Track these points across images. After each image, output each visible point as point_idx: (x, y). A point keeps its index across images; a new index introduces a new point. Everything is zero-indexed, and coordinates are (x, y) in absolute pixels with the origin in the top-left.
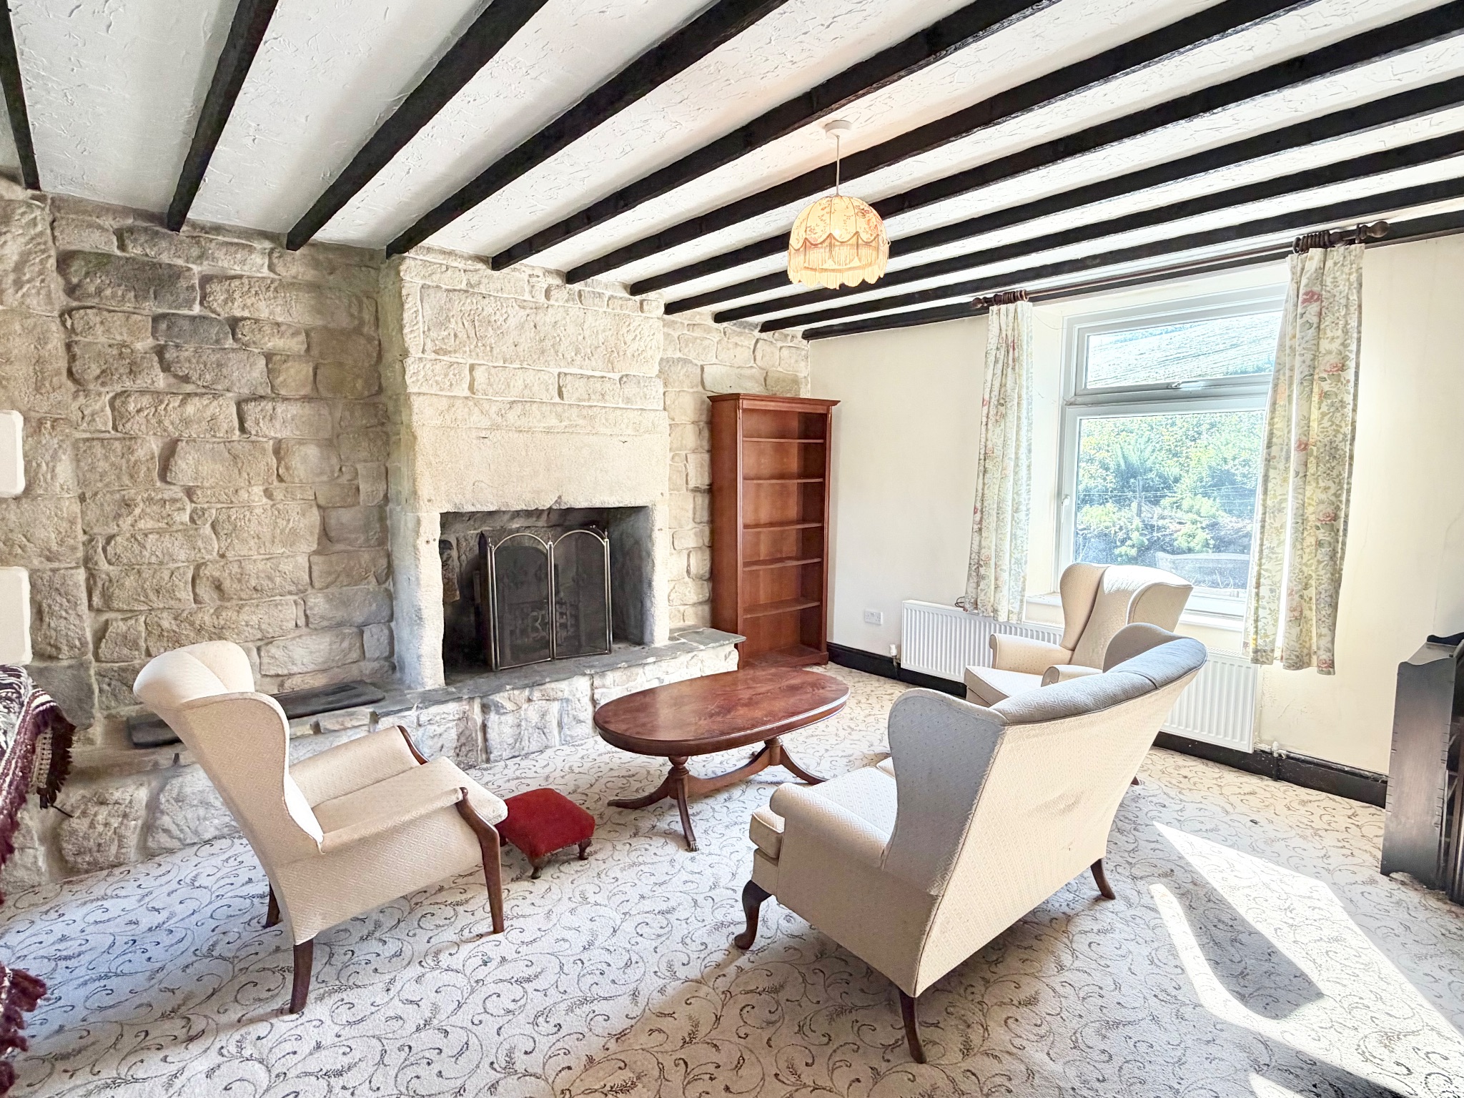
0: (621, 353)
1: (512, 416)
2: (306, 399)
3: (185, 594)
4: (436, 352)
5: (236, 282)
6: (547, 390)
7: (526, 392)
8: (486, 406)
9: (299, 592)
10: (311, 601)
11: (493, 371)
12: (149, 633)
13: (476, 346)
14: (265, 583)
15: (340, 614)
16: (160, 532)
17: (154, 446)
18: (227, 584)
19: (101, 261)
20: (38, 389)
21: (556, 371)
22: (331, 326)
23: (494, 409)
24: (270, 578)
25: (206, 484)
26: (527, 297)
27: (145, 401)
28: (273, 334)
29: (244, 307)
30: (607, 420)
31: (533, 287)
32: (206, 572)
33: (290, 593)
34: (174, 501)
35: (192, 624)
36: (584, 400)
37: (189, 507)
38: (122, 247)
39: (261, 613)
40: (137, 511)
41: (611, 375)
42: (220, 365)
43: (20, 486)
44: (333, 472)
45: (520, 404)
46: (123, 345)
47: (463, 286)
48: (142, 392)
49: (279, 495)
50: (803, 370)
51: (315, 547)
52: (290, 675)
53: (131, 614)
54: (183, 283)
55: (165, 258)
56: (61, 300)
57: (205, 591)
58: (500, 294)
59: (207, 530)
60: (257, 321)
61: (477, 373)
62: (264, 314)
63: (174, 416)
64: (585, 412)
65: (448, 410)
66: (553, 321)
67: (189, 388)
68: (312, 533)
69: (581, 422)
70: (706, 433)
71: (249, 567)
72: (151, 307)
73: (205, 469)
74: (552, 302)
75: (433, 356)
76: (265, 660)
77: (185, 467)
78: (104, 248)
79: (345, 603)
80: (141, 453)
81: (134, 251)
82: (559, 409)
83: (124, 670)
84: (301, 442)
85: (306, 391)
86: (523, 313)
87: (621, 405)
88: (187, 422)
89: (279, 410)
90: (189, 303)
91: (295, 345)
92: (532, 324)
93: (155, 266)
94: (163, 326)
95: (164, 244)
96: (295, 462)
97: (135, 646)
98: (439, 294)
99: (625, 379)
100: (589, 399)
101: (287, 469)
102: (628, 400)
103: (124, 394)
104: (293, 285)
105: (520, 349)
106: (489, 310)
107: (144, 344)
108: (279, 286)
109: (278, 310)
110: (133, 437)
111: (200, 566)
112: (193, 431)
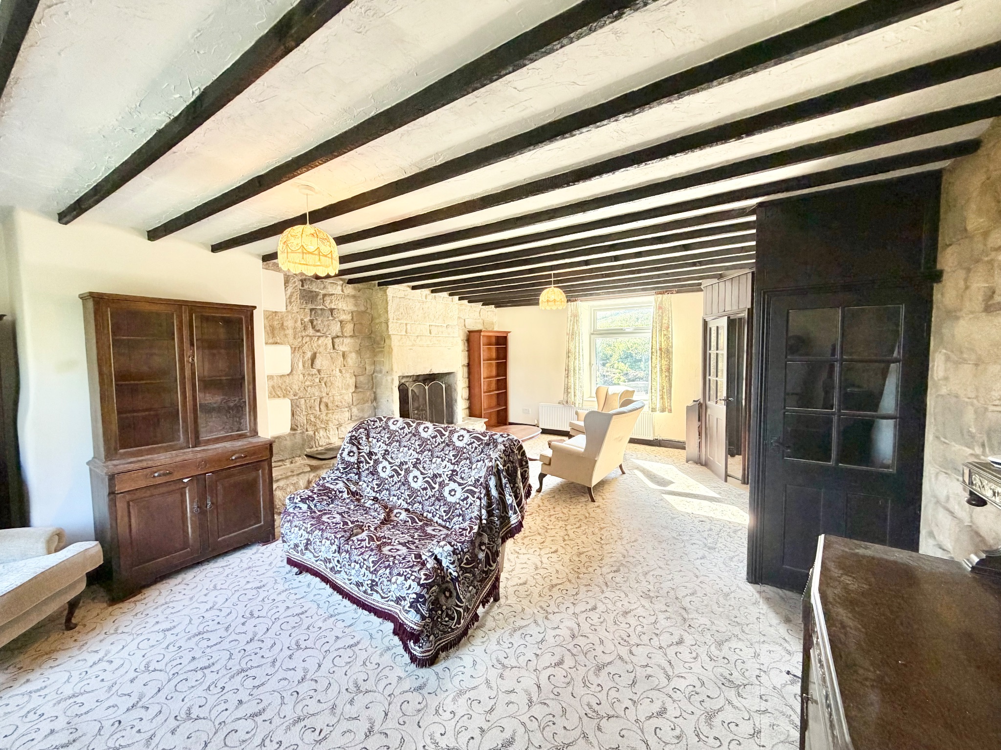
0: (447, 317)
2: (352, 336)
3: (317, 408)
4: (397, 319)
5: (332, 296)
6: (427, 331)
7: (421, 332)
8: (411, 338)
10: (353, 410)
11: (412, 325)
12: (307, 422)
13: (407, 317)
14: (340, 404)
15: (361, 415)
16: (311, 386)
17: (310, 355)
18: (329, 404)
20: (294, 338)
21: (428, 324)
22: (359, 310)
23: (413, 339)
24: (341, 402)
25: (324, 368)
26: (420, 298)
27: (308, 339)
28: (343, 314)
29: (335, 305)
30: (443, 341)
31: (422, 295)
32: (323, 400)
33: (347, 407)
34: (315, 374)
35: (319, 419)
36: (437, 334)
37: (319, 377)
38: (302, 286)
39: (339, 415)
41: (444, 325)
42: (328, 326)
43: (290, 370)
45: (419, 337)
48: (307, 336)
49: (344, 371)
50: (495, 319)
55: (314, 289)
57: (323, 407)
58: (413, 298)
59: (324, 385)
60: (338, 309)
61: (408, 326)
62: (340, 307)
63: (316, 344)
64: (437, 339)
65: (401, 340)
67: (319, 334)
69: (437, 342)
70: (466, 344)
71: (336, 398)
72: (310, 306)
73: (324, 363)
74: (427, 300)
75: (396, 321)
76: (339, 433)
77: (318, 363)
79: (362, 410)
80: (306, 358)
81: (306, 287)
82: (430, 338)
84: (351, 352)
85: (351, 334)
86: (419, 304)
87: (447, 335)
88: (319, 346)
89: (344, 341)
90: (320, 304)
91: (348, 317)
92: (422, 308)
93: (312, 292)
94: (313, 313)
95: (314, 284)
96: (348, 359)
99: (448, 326)
101: (346, 362)
102: (449, 334)
104: (348, 296)
105: (419, 317)
106: (411, 304)
107: (308, 319)
108: (345, 297)
109: (344, 305)
110: (305, 352)
111: (322, 398)
112: (320, 350)
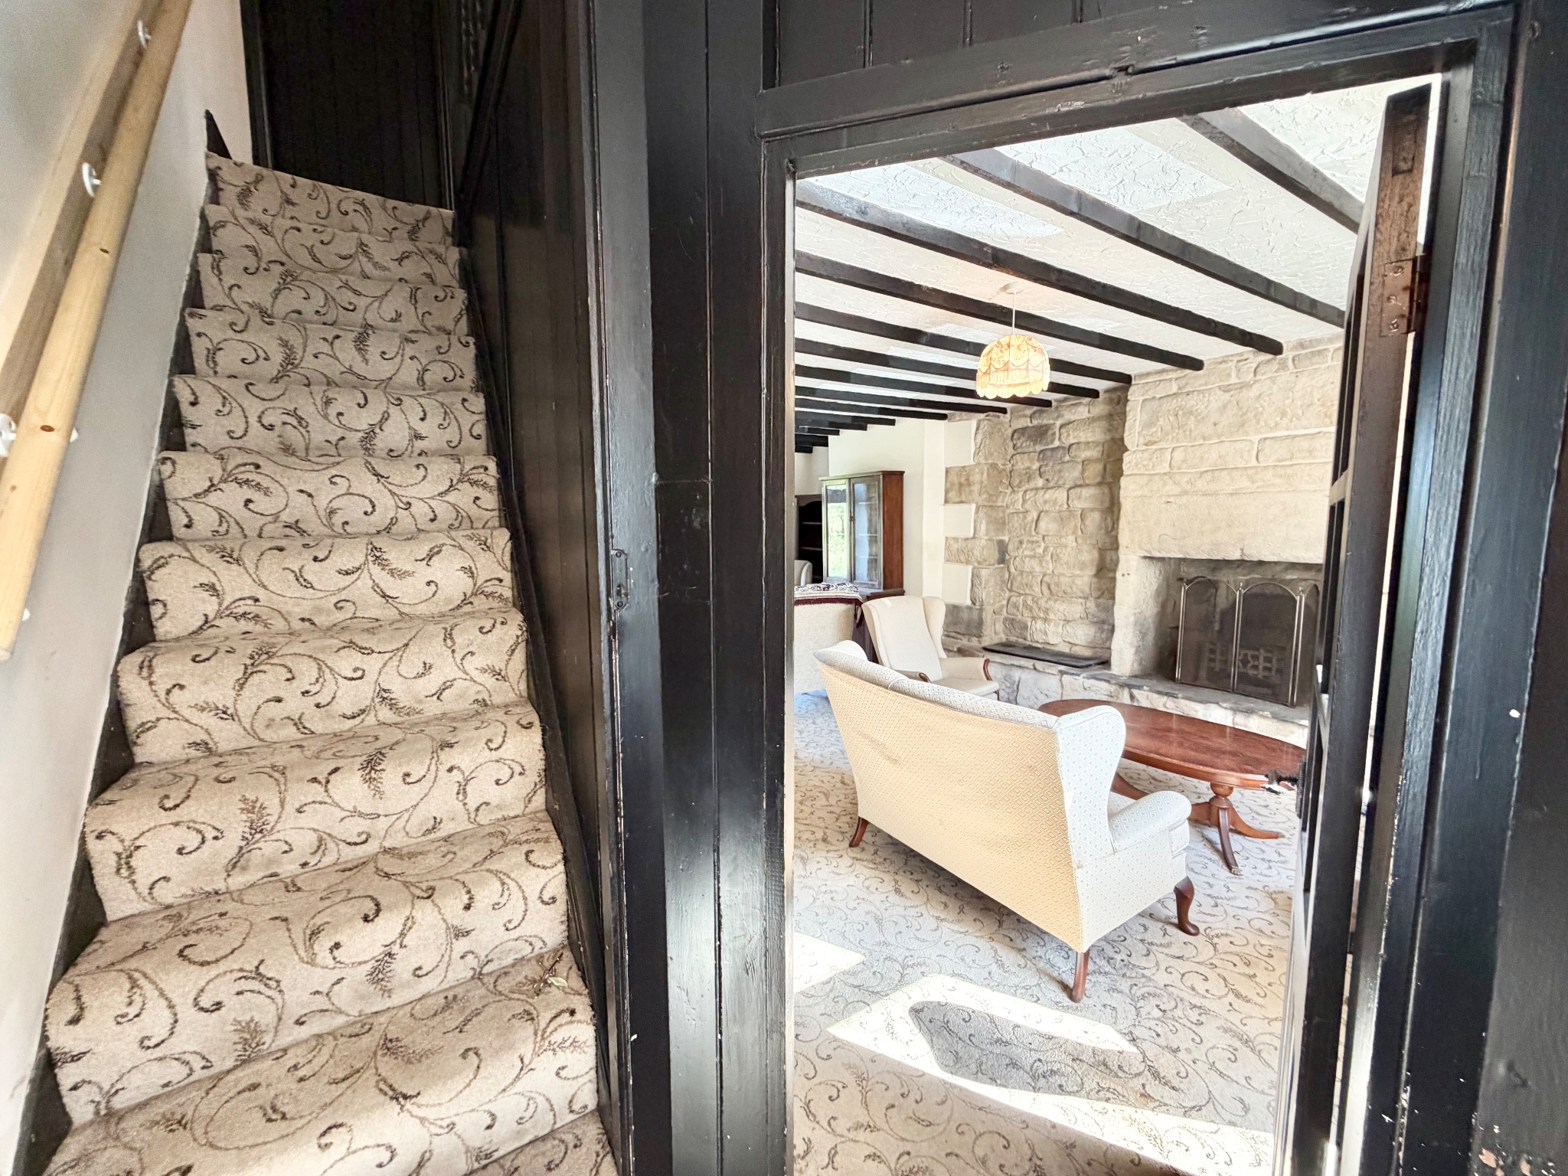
1: (1201, 485)
2: (1100, 484)
3: (1037, 589)
7: (1219, 462)
8: (1178, 477)
9: (1084, 598)
10: (1088, 604)
11: (1189, 450)
12: (1023, 605)
13: (1178, 433)
14: (1069, 589)
15: (1102, 616)
17: (1035, 515)
18: (1052, 587)
19: (1023, 430)
21: (1256, 438)
23: (1186, 479)
24: (1071, 587)
25: (1050, 534)
28: (1085, 449)
29: (1074, 437)
31: (1239, 370)
32: (1046, 579)
33: (1080, 597)
35: (1038, 604)
36: (1285, 460)
37: (1043, 545)
38: (1031, 422)
40: (1024, 546)
42: (1060, 471)
43: (971, 535)
45: (1210, 474)
46: (1029, 468)
47: (1175, 389)
48: (1031, 490)
49: (1079, 541)
51: (1095, 572)
52: (1076, 645)
53: (1020, 595)
54: (1050, 432)
56: (1011, 451)
57: (1045, 588)
58: (1204, 388)
59: (1048, 558)
60: (1078, 443)
61: (1175, 454)
62: (1082, 440)
63: (1041, 501)
64: (1281, 471)
65: (1147, 484)
66: (1258, 393)
68: (1094, 564)
69: (1278, 481)
71: (1062, 579)
72: (1039, 448)
73: (1051, 526)
74: (1258, 377)
77: (1042, 524)
78: (1025, 425)
79: (1101, 608)
80: (1029, 518)
81: (1035, 422)
83: (1013, 620)
84: (1093, 510)
85: (1099, 479)
86: (1227, 396)
88: (1045, 502)
89: (1083, 493)
90: (1052, 441)
91: (1095, 453)
94: (1041, 456)
95: (1045, 414)
96: (1088, 522)
97: (1018, 610)
98: (1153, 403)
100: (1291, 459)
101: (1084, 525)
103: (1025, 492)
104: (1098, 416)
105: (1220, 427)
106: (1194, 402)
107: (1036, 466)
108: (1091, 421)
109: (1090, 435)
110: (1027, 512)
111: (1044, 575)
112: (1046, 507)
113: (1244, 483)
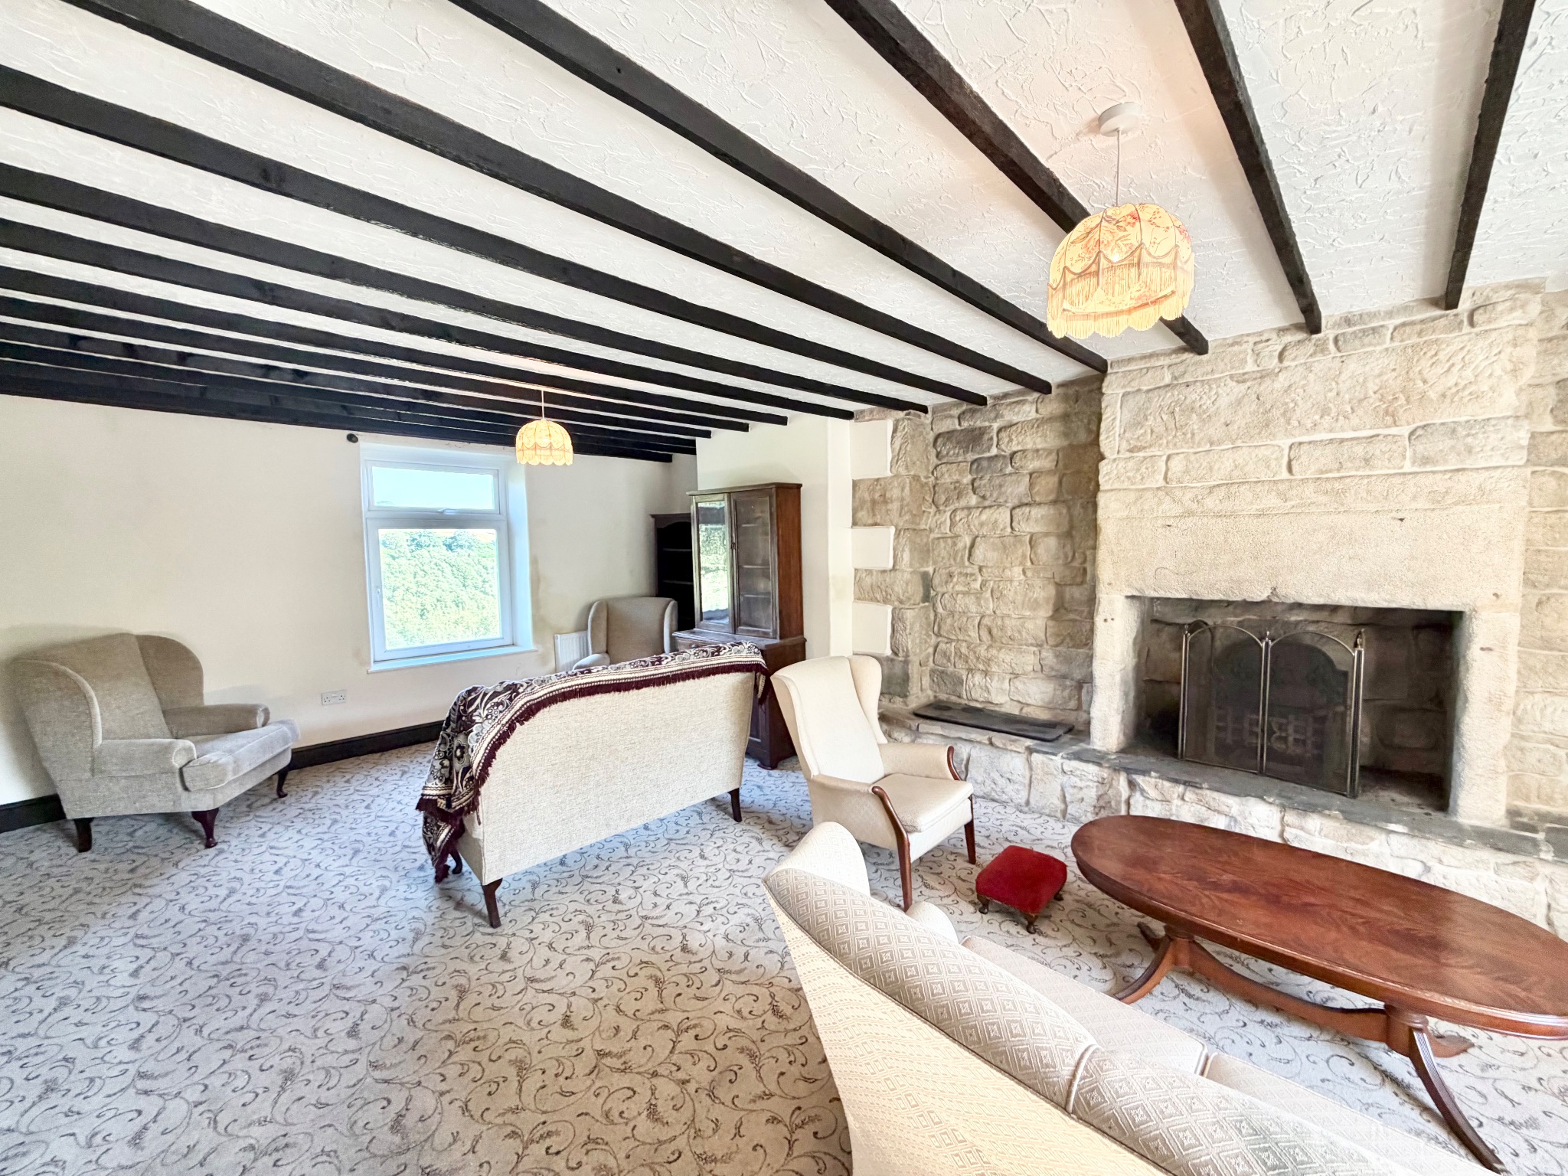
0: (1415, 398)
1: (1210, 503)
2: (1055, 502)
3: (974, 634)
4: (1131, 451)
5: (1014, 428)
6: (1268, 467)
7: (1235, 473)
8: (1178, 493)
9: (1038, 645)
10: (1044, 654)
11: (1192, 458)
12: (956, 654)
13: (1175, 436)
14: (1016, 635)
15: (1064, 669)
16: (964, 593)
17: (968, 541)
18: (995, 631)
19: (950, 434)
20: (900, 515)
21: (1285, 443)
22: (1075, 443)
23: (1189, 495)
24: (1019, 632)
25: (990, 564)
26: (1250, 367)
27: (966, 512)
28: (1033, 459)
29: (1018, 443)
30: (1369, 492)
31: (1258, 355)
32: (986, 621)
33: (1032, 645)
34: (972, 575)
35: (975, 653)
36: (1331, 471)
37: (980, 579)
38: (960, 424)
39: (1012, 655)
40: (955, 580)
41: (1393, 431)
42: (1001, 486)
44: (1066, 557)
45: (1223, 488)
46: (958, 482)
47: (1167, 380)
48: (963, 509)
49: (1029, 574)
51: (1050, 613)
52: (1028, 705)
53: (950, 640)
54: (986, 437)
55: (979, 424)
56: (934, 460)
57: (984, 634)
58: (1209, 377)
59: (988, 594)
60: (1024, 451)
61: (1173, 463)
62: (1029, 446)
63: (976, 523)
64: (1326, 486)
65: (1135, 502)
66: (1287, 384)
67: (987, 503)
68: (1047, 603)
69: (1322, 499)
71: (1007, 621)
72: (971, 457)
73: (989, 555)
74: (1286, 363)
75: (1128, 455)
76: (1013, 689)
77: (979, 553)
78: (951, 428)
79: (1068, 660)
80: (960, 545)
81: (965, 424)
82: (1281, 487)
83: (942, 672)
84: (1046, 535)
85: (1052, 497)
86: (1243, 387)
87: (1408, 467)
88: (982, 525)
89: (1033, 513)
90: (989, 449)
91: (1047, 463)
92: (1254, 397)
93: (973, 430)
94: (975, 466)
95: (978, 415)
96: (1043, 550)
97: (949, 660)
98: (1138, 398)
99: (1420, 432)
100: (1340, 468)
101: (1035, 554)
102: (1426, 460)
103: (954, 511)
104: (1051, 419)
105: (1233, 428)
106: (1194, 396)
107: (967, 479)
108: (1040, 423)
109: (1039, 440)
110: (957, 536)
111: (982, 617)
112: (984, 531)
113: (1271, 501)
